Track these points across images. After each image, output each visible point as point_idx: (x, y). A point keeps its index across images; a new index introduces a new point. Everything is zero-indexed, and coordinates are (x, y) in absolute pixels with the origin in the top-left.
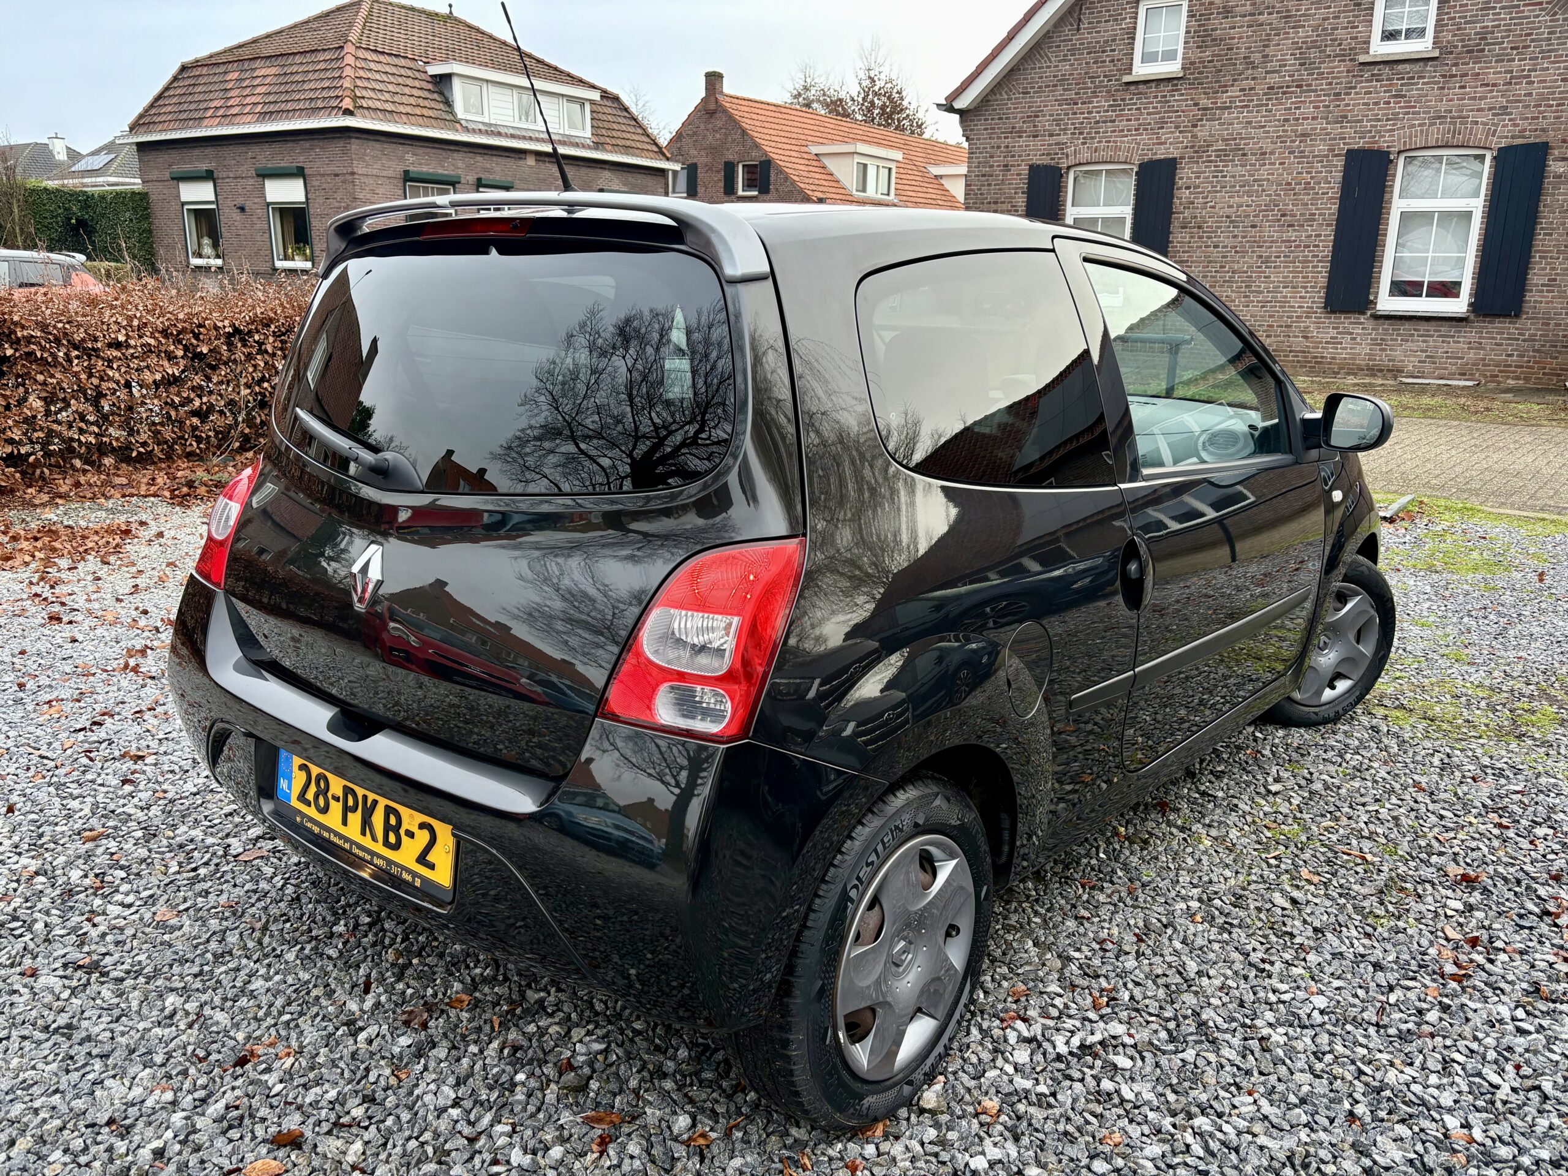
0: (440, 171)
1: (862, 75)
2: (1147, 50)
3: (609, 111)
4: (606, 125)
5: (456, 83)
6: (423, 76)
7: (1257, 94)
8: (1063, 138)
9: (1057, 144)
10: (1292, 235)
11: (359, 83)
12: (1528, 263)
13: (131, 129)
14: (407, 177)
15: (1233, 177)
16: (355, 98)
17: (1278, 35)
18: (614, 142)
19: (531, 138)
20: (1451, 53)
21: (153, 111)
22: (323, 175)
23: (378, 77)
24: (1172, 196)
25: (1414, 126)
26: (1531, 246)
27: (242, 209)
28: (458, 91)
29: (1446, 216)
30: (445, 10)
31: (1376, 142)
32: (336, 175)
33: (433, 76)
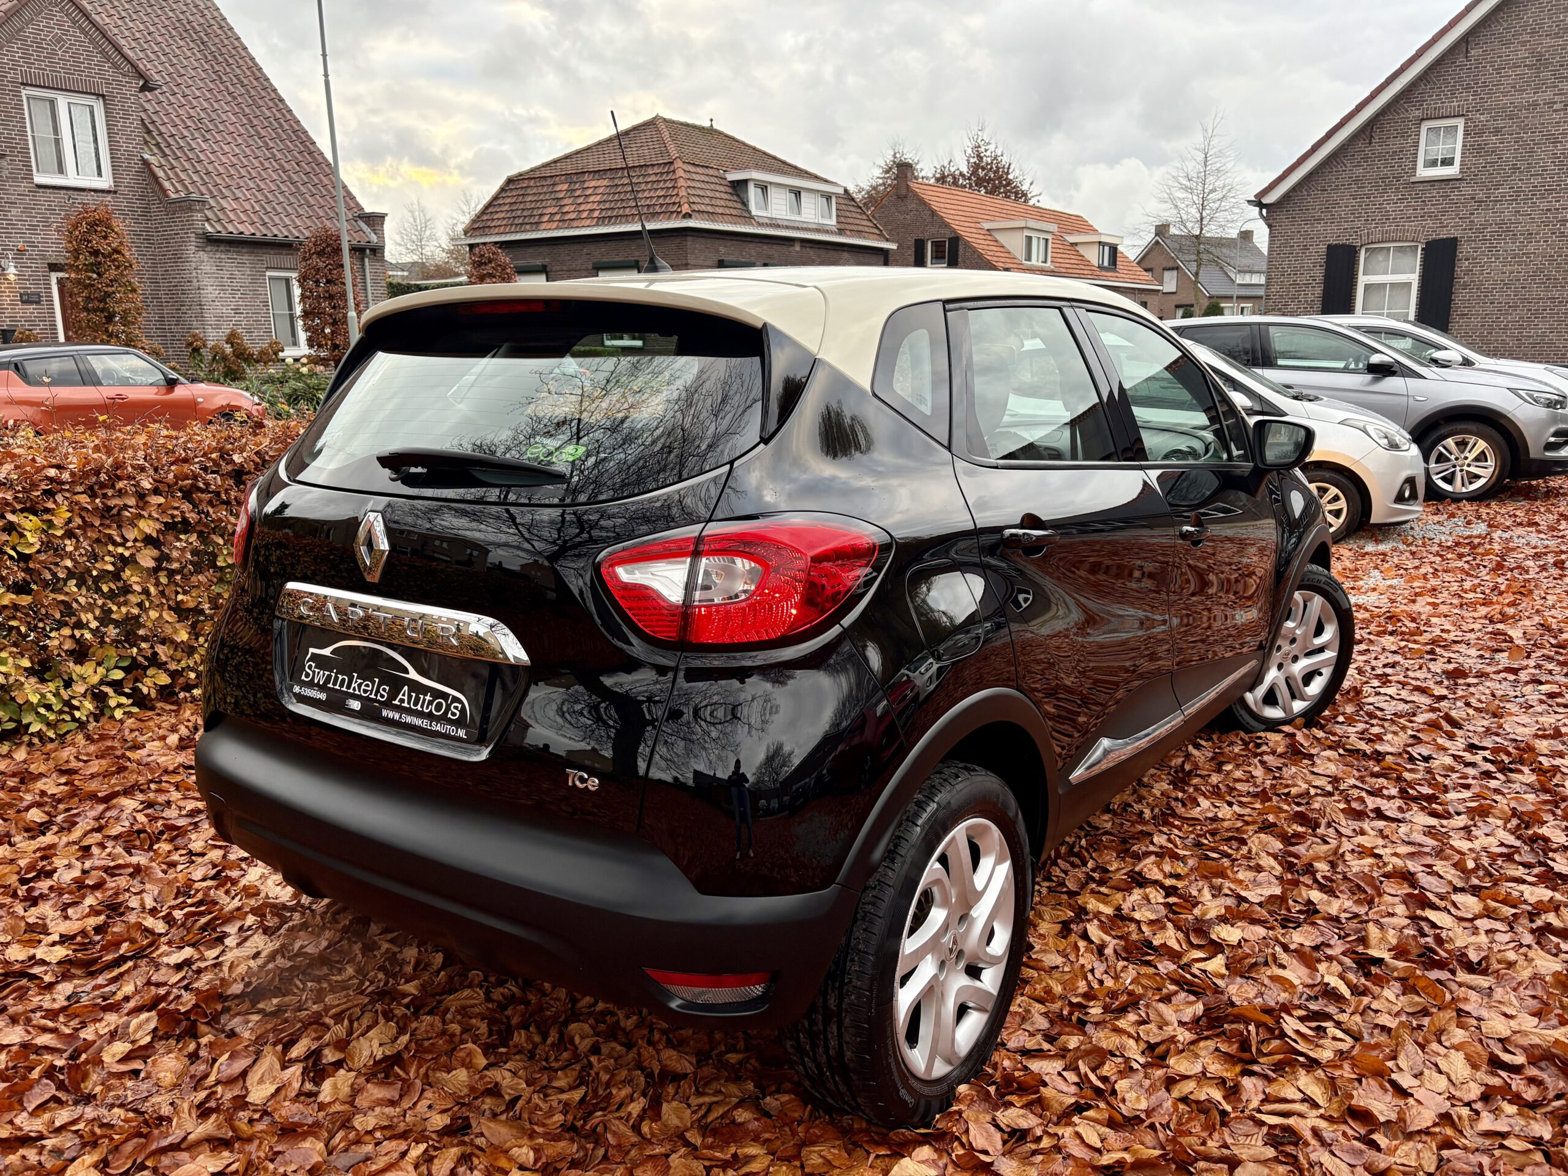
0: (741, 259)
1: (969, 151)
2: (1428, 158)
3: (845, 202)
4: (845, 214)
5: (751, 188)
6: (724, 182)
8: (1357, 224)
9: (1352, 228)
11: (689, 191)
13: (466, 233)
15: (1506, 251)
16: (690, 203)
17: (1540, 148)
18: (850, 227)
21: (485, 217)
24: (1454, 266)
28: (753, 193)
30: (707, 124)
33: (732, 182)
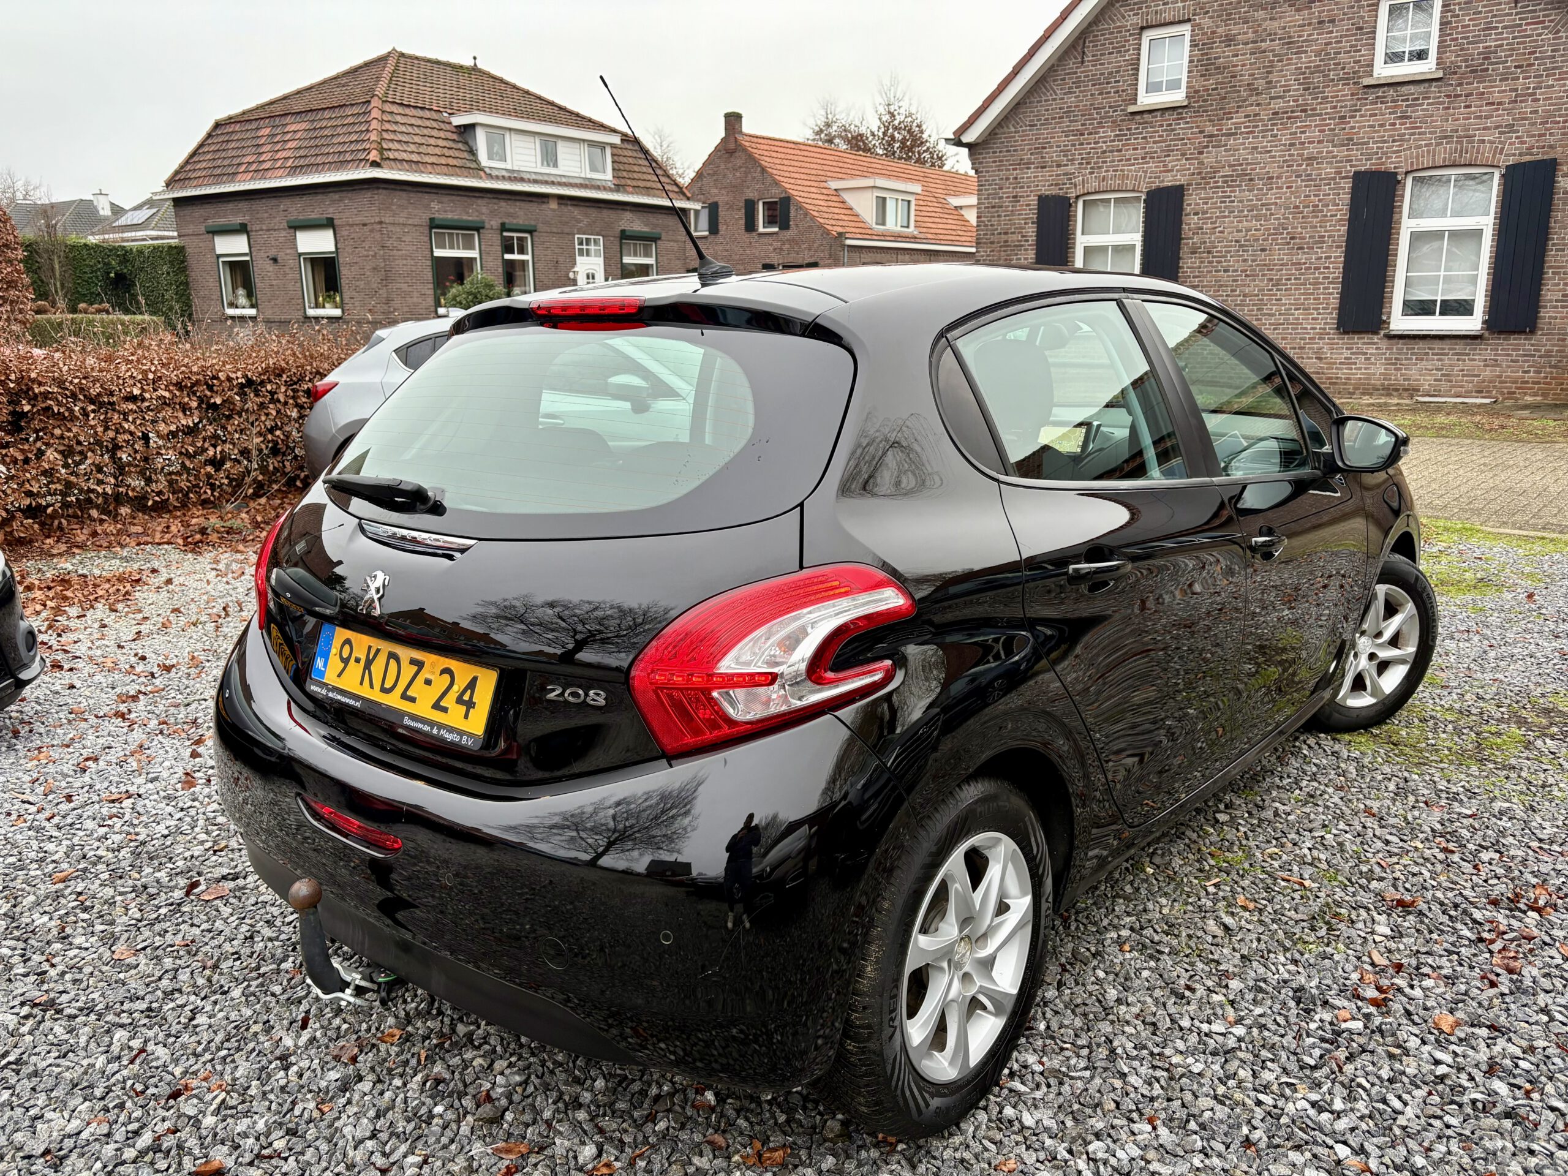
0: (465, 217)
2: (1152, 80)
3: (630, 153)
4: (627, 167)
5: (480, 133)
6: (448, 127)
7: (1263, 120)
8: (1070, 168)
9: (1064, 174)
10: (1302, 258)
11: (385, 135)
12: (1542, 279)
13: (168, 184)
14: (434, 225)
15: (1241, 201)
16: (381, 150)
17: (1281, 61)
18: (635, 183)
19: (553, 183)
20: (1455, 73)
21: (188, 167)
22: (352, 225)
23: (403, 129)
24: (1180, 222)
25: (1420, 146)
26: (1543, 262)
27: (275, 260)
28: (481, 139)
29: (1457, 235)
30: (469, 63)
31: (1383, 163)
32: (365, 225)
33: (458, 127)
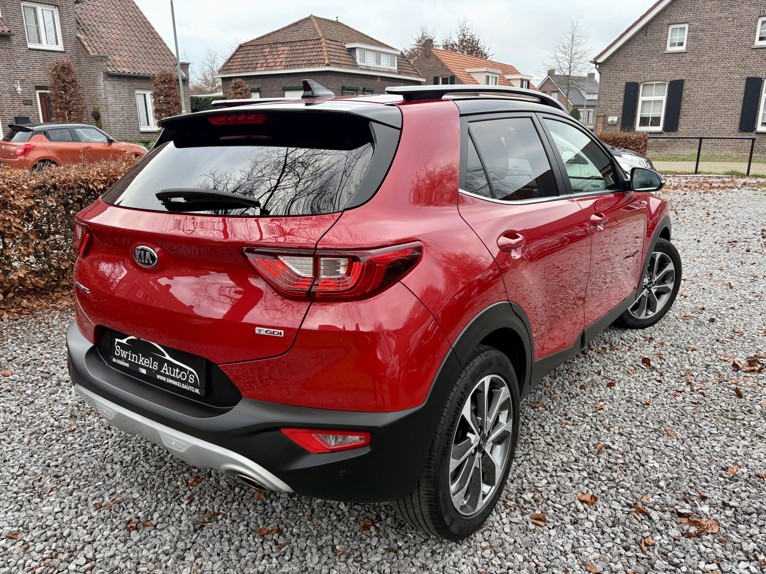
0: (353, 86)
2: (672, 42)
4: (401, 64)
5: (357, 51)
6: (345, 49)
7: (714, 58)
8: (639, 73)
9: (637, 75)
10: (727, 106)
11: (329, 53)
14: (344, 88)
15: (705, 86)
16: (329, 59)
17: (722, 38)
18: (404, 71)
19: (379, 71)
23: (332, 50)
24: (682, 93)
30: (335, 19)
31: (757, 75)
33: (348, 49)
